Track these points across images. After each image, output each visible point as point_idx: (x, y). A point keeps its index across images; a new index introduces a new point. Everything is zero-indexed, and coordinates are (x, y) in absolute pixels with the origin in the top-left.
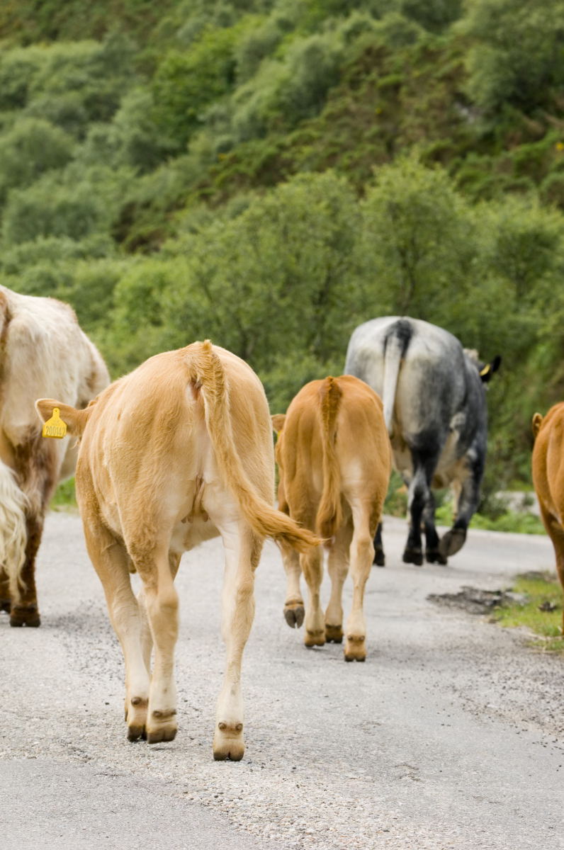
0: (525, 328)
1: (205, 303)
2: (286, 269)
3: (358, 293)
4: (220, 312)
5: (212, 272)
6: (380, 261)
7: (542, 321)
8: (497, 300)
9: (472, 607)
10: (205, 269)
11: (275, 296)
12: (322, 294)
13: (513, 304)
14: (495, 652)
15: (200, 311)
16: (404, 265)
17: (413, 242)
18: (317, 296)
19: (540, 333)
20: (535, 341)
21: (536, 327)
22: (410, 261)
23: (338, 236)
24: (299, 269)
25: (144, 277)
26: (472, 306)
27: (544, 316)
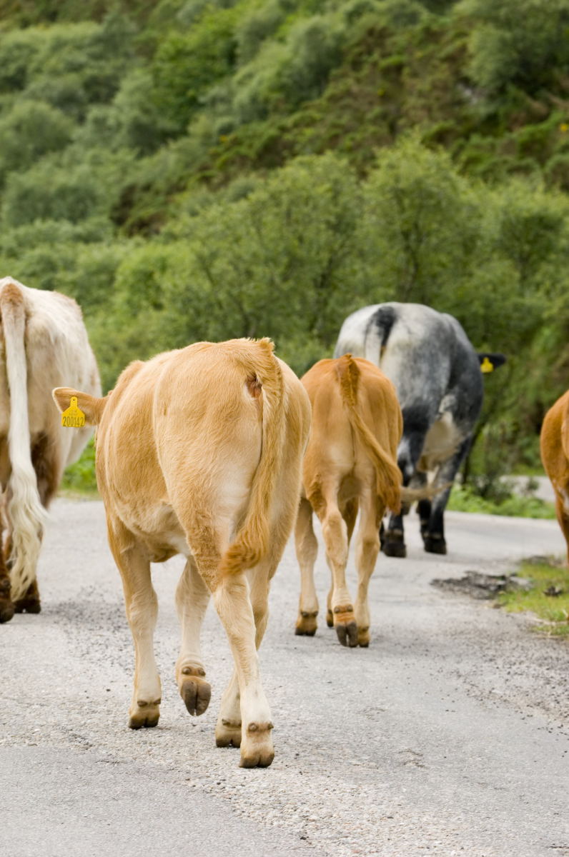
0: (530, 310)
1: (207, 286)
2: (288, 252)
3: (360, 275)
4: (222, 296)
5: (214, 255)
6: (383, 244)
7: (547, 304)
8: (503, 283)
9: (476, 592)
10: (206, 252)
11: (278, 280)
12: (324, 277)
13: (517, 286)
14: (500, 637)
15: (202, 294)
16: (407, 248)
17: (416, 226)
18: (320, 279)
19: (545, 315)
20: (540, 323)
21: (542, 309)
22: (413, 244)
23: (340, 217)
24: (301, 253)
25: (145, 260)
26: (477, 288)
27: (550, 299)
